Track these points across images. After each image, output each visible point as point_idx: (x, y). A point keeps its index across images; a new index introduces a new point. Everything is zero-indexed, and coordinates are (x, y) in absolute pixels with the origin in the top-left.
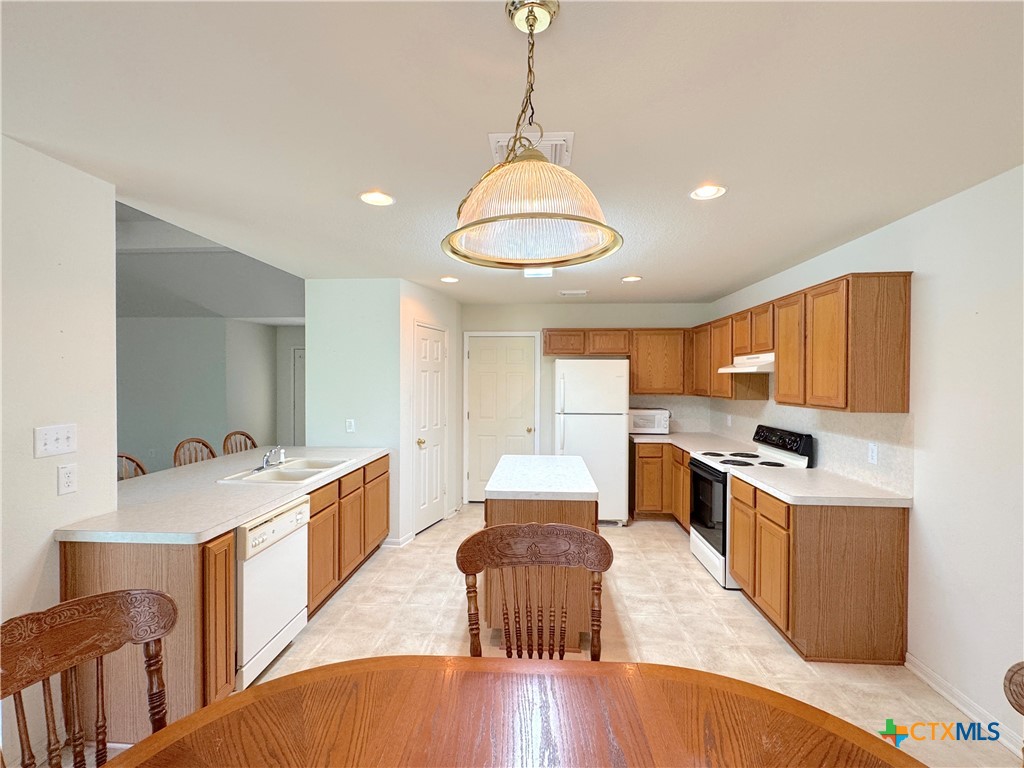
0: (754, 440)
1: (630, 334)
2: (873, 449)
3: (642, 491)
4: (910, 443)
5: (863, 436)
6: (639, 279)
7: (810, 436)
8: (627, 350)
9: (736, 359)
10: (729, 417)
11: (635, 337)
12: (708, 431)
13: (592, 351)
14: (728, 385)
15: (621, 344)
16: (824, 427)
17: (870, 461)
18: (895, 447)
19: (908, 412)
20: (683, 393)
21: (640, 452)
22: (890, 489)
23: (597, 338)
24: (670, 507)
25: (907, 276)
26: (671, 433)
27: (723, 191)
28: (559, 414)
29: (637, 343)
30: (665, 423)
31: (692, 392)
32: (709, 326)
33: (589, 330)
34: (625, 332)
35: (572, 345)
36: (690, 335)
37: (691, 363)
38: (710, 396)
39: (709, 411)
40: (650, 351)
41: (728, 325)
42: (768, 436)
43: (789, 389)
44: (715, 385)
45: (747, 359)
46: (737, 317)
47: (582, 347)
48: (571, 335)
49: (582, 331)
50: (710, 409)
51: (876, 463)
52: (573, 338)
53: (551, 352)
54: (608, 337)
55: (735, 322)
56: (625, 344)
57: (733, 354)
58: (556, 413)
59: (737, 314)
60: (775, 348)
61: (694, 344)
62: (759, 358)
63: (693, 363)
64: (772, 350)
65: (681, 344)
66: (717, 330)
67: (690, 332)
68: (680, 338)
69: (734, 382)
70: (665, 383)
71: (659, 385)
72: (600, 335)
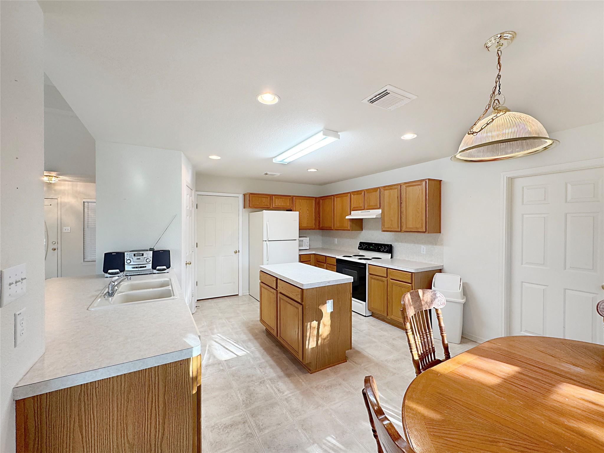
0: (359, 249)
1: (292, 198)
2: (423, 248)
4: (442, 244)
5: (418, 243)
6: (316, 170)
7: (391, 245)
8: (291, 207)
9: (352, 212)
10: (336, 240)
12: (321, 247)
13: (274, 207)
14: (348, 225)
15: (288, 203)
16: (397, 241)
17: (422, 252)
18: (435, 246)
19: (441, 233)
22: (433, 263)
25: (440, 181)
27: (416, 136)
28: (265, 241)
29: (295, 203)
30: (307, 243)
31: (319, 228)
32: (333, 197)
33: (273, 195)
34: (290, 197)
35: (264, 203)
36: (318, 201)
37: (318, 214)
38: (333, 230)
39: (321, 237)
40: (301, 208)
41: (348, 197)
42: (367, 246)
43: (391, 225)
44: (337, 224)
45: (361, 212)
46: (354, 193)
47: (269, 205)
48: (263, 197)
49: (269, 195)
50: (322, 236)
51: (425, 253)
52: (264, 199)
53: (253, 206)
54: (282, 199)
55: (352, 195)
56: (290, 204)
57: (351, 210)
58: (263, 241)
59: (355, 192)
60: (381, 208)
61: (321, 205)
62: (369, 212)
63: (320, 214)
64: (379, 208)
65: (314, 204)
66: (339, 199)
67: (318, 199)
68: (314, 202)
69: (351, 223)
70: (307, 224)
71: (305, 225)
72: (278, 198)
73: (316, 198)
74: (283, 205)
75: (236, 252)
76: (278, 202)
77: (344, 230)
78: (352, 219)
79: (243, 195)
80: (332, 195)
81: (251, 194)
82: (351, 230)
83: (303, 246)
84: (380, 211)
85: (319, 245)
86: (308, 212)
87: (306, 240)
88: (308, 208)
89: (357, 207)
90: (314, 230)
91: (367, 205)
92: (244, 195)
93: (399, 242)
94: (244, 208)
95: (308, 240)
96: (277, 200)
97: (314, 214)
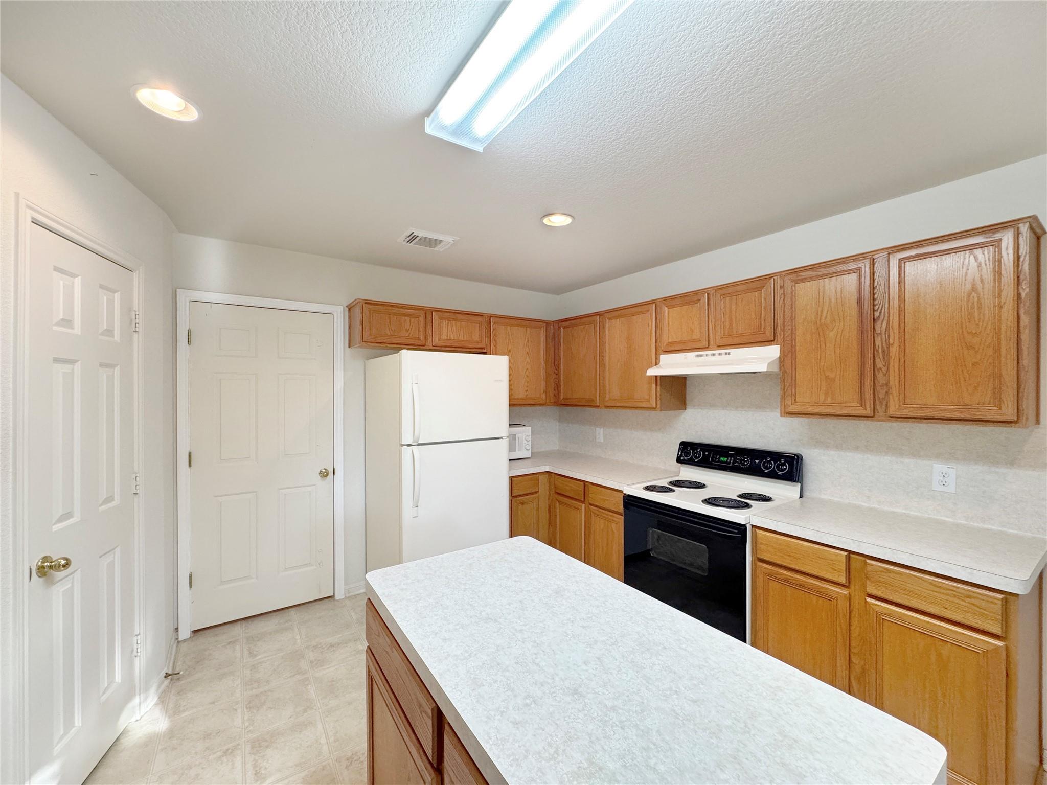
0: (679, 460)
1: (487, 321)
2: (944, 473)
7: (798, 456)
8: (483, 344)
10: (601, 432)
11: (493, 327)
13: (436, 342)
14: (649, 391)
15: (476, 335)
16: (818, 443)
20: (546, 404)
21: (514, 489)
22: (993, 527)
28: (409, 445)
29: (495, 335)
30: (528, 443)
31: (555, 402)
32: (598, 317)
33: (433, 310)
34: (480, 319)
35: (407, 331)
36: (552, 331)
37: (554, 363)
38: (598, 407)
39: (558, 424)
40: (510, 347)
41: (648, 314)
42: (709, 455)
43: (826, 394)
44: (614, 391)
45: (697, 356)
46: (671, 301)
47: (422, 338)
48: (405, 315)
49: (423, 310)
50: (561, 420)
51: (951, 488)
52: (408, 319)
53: (373, 340)
54: (458, 323)
55: (666, 309)
56: (481, 336)
57: (660, 351)
58: (402, 445)
59: (673, 298)
60: (780, 337)
61: (562, 341)
62: (729, 354)
63: (559, 366)
64: (770, 342)
65: (543, 339)
66: (617, 323)
67: (552, 327)
68: (543, 333)
69: (659, 388)
70: (527, 391)
71: (521, 394)
72: (448, 319)
73: (548, 323)
74: (461, 338)
75: (324, 474)
76: (447, 331)
77: (636, 408)
78: (662, 377)
79: (347, 309)
80: (597, 314)
81: (366, 303)
82: (661, 407)
83: (515, 451)
84: (773, 352)
85: (553, 443)
86: (528, 359)
87: (524, 433)
88: (527, 349)
89: (681, 342)
90: (544, 408)
91: (719, 335)
92: (350, 310)
93: (828, 447)
94: (349, 347)
95: (530, 433)
96: (445, 323)
97: (543, 365)
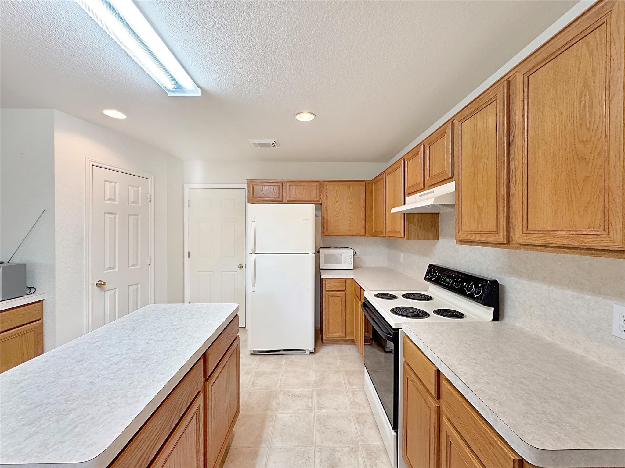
0: (425, 279)
1: (321, 185)
3: (329, 320)
7: (495, 282)
8: (318, 199)
9: (407, 198)
10: (402, 255)
11: (325, 188)
12: (385, 265)
13: (289, 199)
14: (400, 225)
15: (313, 194)
16: (514, 271)
17: (617, 334)
20: (364, 235)
21: (327, 287)
23: (293, 188)
24: (352, 333)
26: (355, 267)
28: (251, 254)
29: (326, 192)
30: (350, 260)
31: (372, 234)
32: (384, 174)
34: (316, 184)
35: (272, 194)
36: (371, 186)
40: (337, 199)
41: (401, 167)
42: (440, 276)
45: (420, 196)
47: (280, 197)
48: (271, 186)
52: (273, 188)
53: (254, 200)
55: (407, 162)
56: (317, 194)
57: (406, 195)
60: (455, 175)
61: (373, 193)
62: (433, 192)
64: (450, 180)
65: (363, 192)
66: (390, 176)
69: (406, 222)
70: (350, 226)
71: (345, 228)
72: (296, 186)
73: (365, 183)
74: (304, 196)
75: (241, 267)
76: (296, 192)
77: (397, 238)
81: (250, 181)
82: (407, 237)
83: (342, 264)
84: (452, 186)
87: (348, 253)
88: (350, 200)
89: (414, 187)
91: (429, 180)
95: (351, 253)
97: (362, 210)
